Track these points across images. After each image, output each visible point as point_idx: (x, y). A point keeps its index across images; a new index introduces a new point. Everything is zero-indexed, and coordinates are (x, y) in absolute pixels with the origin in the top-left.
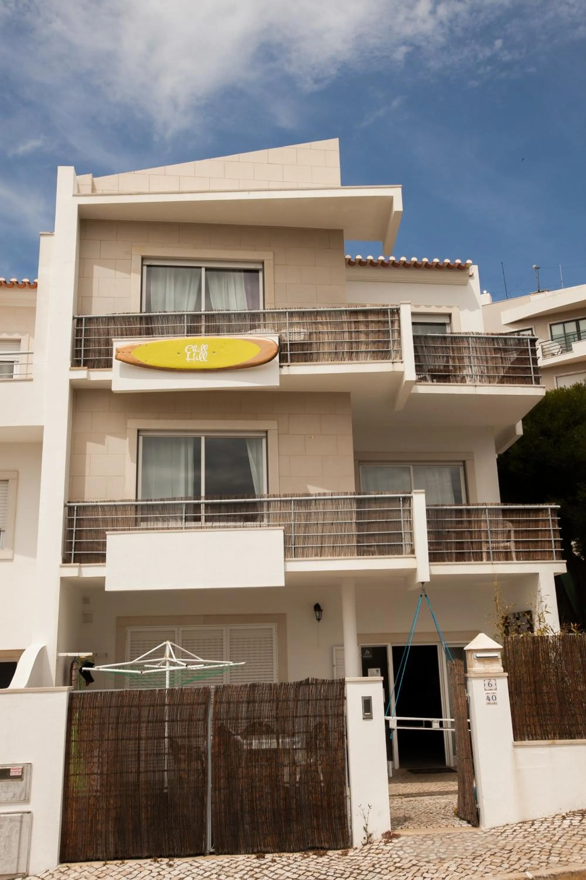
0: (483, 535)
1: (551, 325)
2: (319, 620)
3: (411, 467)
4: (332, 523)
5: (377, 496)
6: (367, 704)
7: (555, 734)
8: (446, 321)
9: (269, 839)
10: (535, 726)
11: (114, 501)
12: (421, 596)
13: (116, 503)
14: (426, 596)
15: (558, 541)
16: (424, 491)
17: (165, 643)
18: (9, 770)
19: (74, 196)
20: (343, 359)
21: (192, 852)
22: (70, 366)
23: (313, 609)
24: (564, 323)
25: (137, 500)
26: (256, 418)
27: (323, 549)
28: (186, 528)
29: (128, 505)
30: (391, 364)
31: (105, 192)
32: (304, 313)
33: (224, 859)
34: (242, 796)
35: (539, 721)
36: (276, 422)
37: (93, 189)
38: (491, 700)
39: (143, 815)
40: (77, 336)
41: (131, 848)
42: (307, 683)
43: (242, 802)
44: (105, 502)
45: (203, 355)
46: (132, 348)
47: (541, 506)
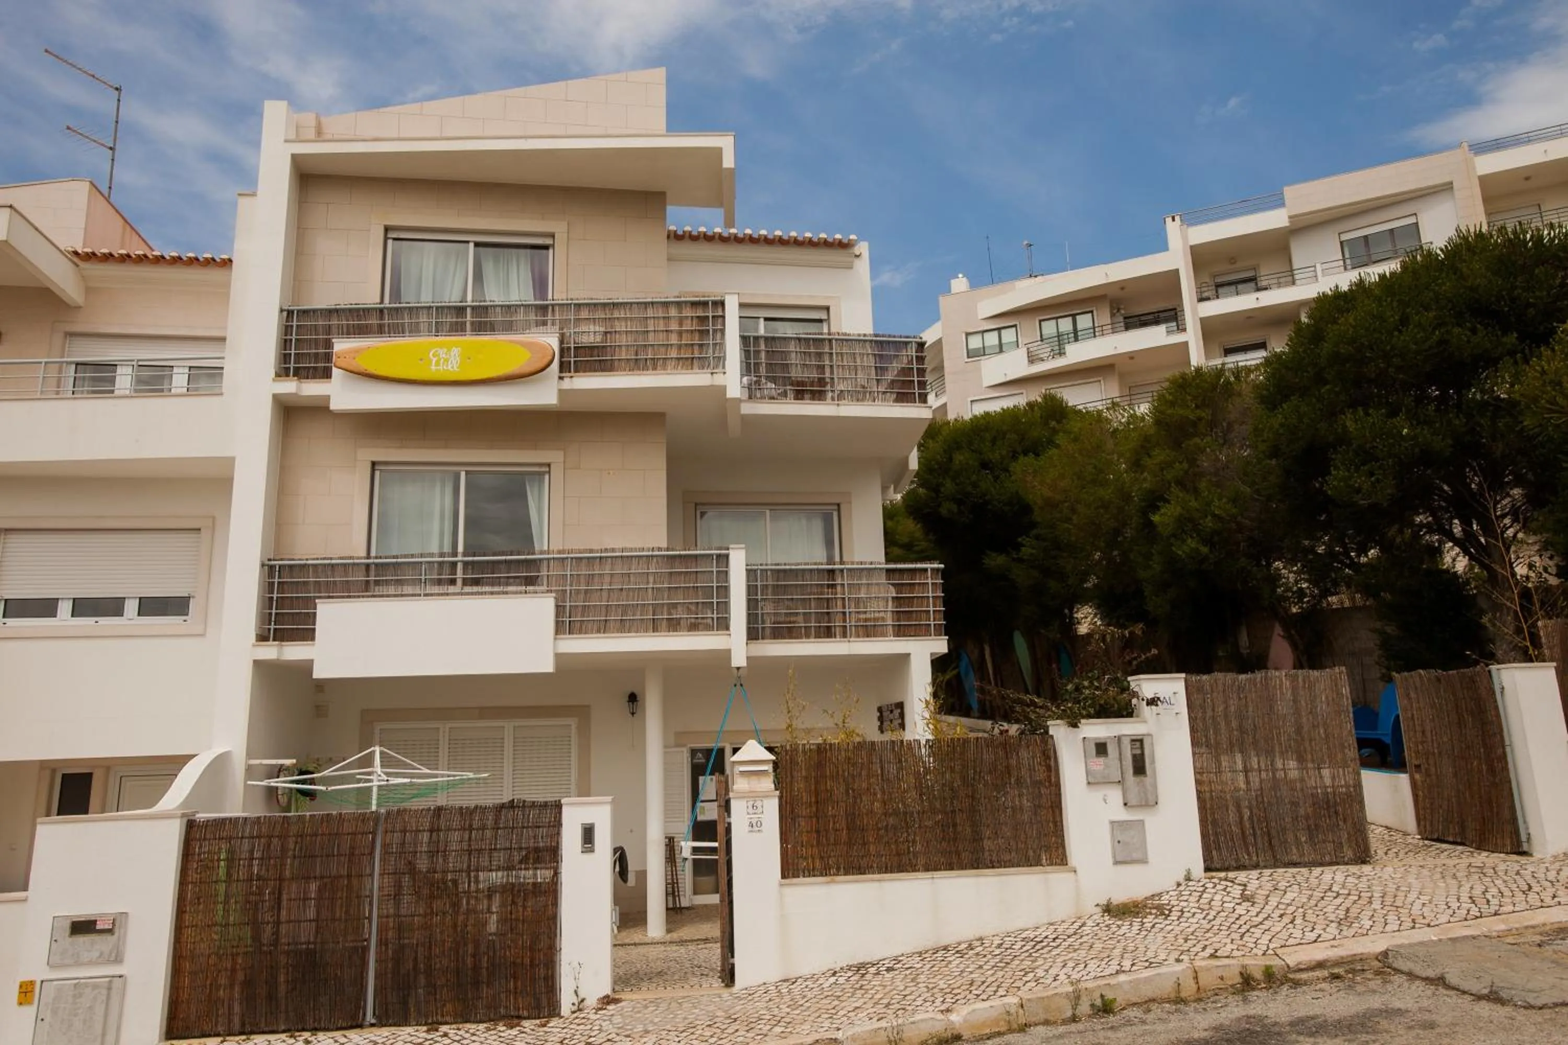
1: (1040, 321)
2: (633, 714)
3: (768, 512)
4: (622, 589)
5: (682, 553)
6: (588, 834)
7: (838, 869)
8: (823, 315)
9: (449, 1007)
10: (813, 858)
11: (331, 559)
12: (736, 684)
13: (333, 562)
14: (741, 684)
15: (939, 611)
16: (743, 546)
17: (372, 749)
18: (95, 922)
19: (286, 141)
20: (645, 368)
21: (344, 1025)
22: (273, 375)
23: (627, 699)
24: (1057, 318)
25: (368, 557)
26: (535, 446)
27: (608, 623)
28: (426, 595)
29: (349, 564)
30: (710, 375)
31: (336, 137)
32: (595, 305)
33: (385, 1032)
34: (416, 952)
35: (820, 852)
36: (562, 453)
37: (319, 132)
38: (754, 826)
39: (282, 978)
40: (286, 335)
41: (263, 1020)
42: (511, 805)
43: (416, 959)
44: (317, 559)
46: (357, 351)
47: (919, 566)
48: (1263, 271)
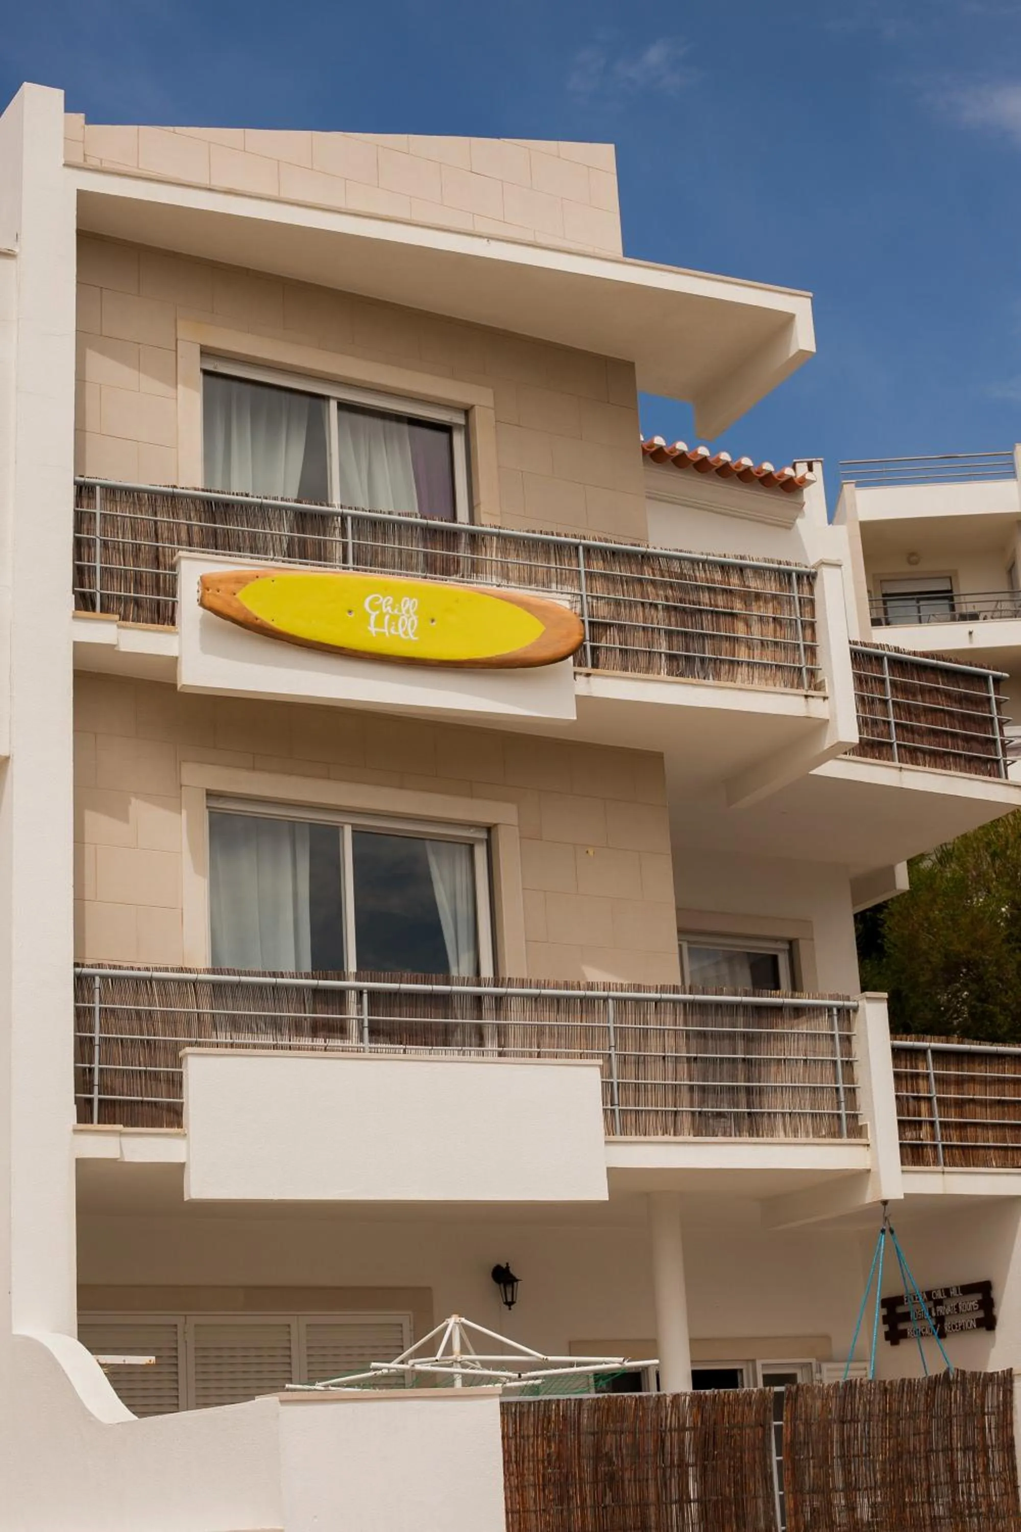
0: (924, 1107)
2: (510, 1304)
12: (883, 1231)
14: (892, 1232)
19: (66, 165)
23: (492, 1276)
26: (470, 791)
27: (679, 1118)
30: (803, 699)
31: (106, 165)
32: (615, 553)
37: (84, 153)
40: (83, 531)
45: (408, 624)
46: (241, 581)
48: (964, 586)
